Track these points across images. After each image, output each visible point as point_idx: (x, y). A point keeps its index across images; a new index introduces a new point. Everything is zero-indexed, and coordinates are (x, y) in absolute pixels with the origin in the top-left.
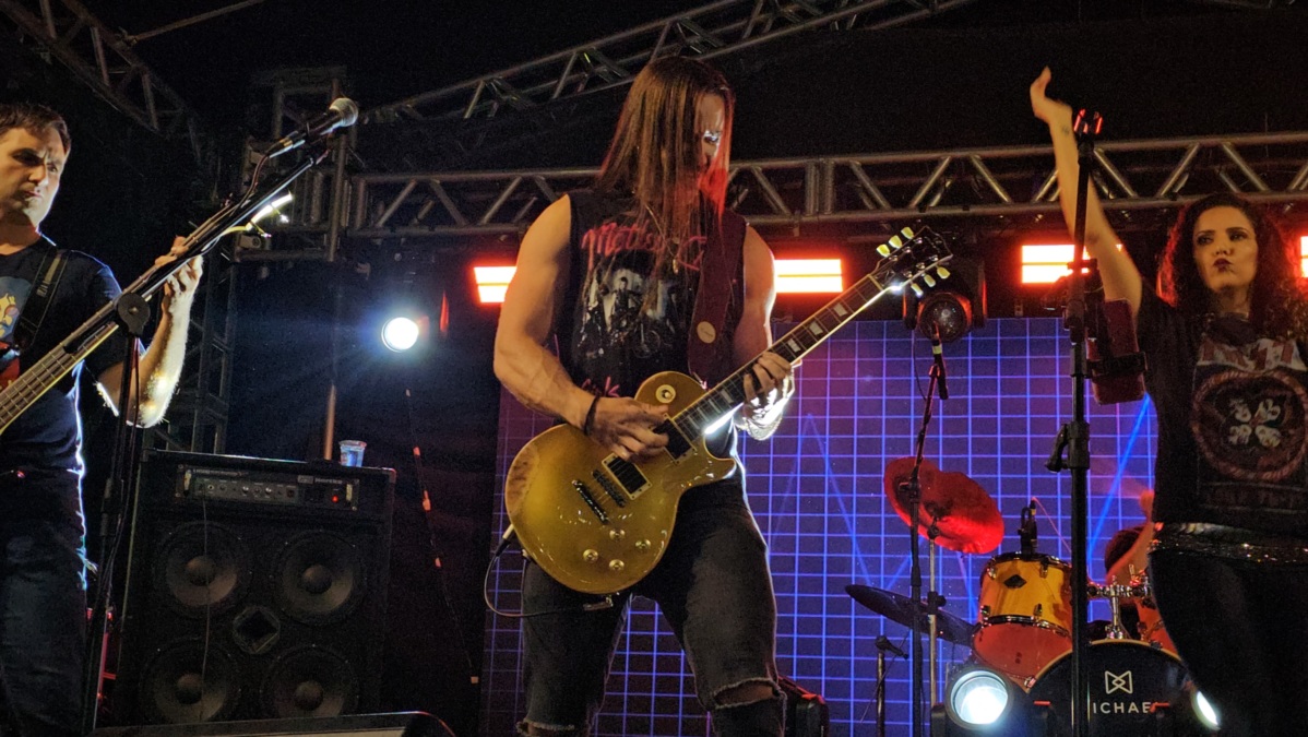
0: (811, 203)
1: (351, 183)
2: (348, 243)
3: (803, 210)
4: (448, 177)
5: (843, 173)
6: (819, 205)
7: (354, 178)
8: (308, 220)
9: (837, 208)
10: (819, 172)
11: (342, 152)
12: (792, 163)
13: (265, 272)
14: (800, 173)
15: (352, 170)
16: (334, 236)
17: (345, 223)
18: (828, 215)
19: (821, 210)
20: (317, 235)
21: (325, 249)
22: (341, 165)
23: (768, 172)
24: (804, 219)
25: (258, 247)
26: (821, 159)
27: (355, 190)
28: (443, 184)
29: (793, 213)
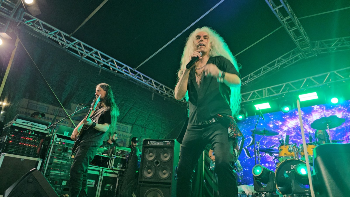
0: (264, 96)
5: (269, 90)
10: (265, 90)
14: (262, 91)
18: (267, 96)
23: (257, 92)
26: (265, 88)
29: (261, 97)
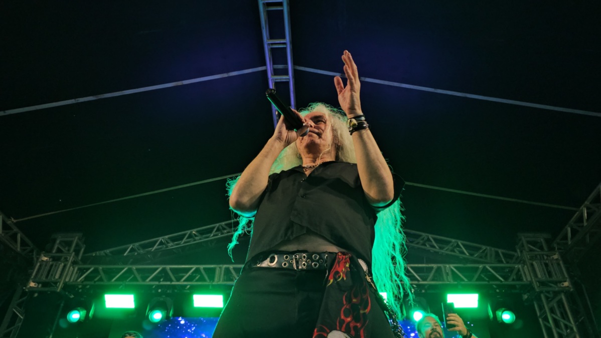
0: (216, 279)
1: (73, 267)
2: (66, 287)
3: (213, 281)
4: (105, 267)
5: (227, 270)
6: (219, 279)
7: (74, 266)
8: (54, 278)
9: (224, 280)
11: (72, 257)
12: (212, 266)
13: (36, 295)
14: (214, 269)
15: (74, 263)
16: (61, 283)
17: (67, 280)
18: (220, 283)
19: (219, 280)
20: (56, 283)
21: (58, 287)
22: (70, 261)
23: (204, 269)
24: (213, 283)
25: (36, 286)
26: (221, 266)
27: (74, 270)
28: (103, 270)
29: (210, 281)
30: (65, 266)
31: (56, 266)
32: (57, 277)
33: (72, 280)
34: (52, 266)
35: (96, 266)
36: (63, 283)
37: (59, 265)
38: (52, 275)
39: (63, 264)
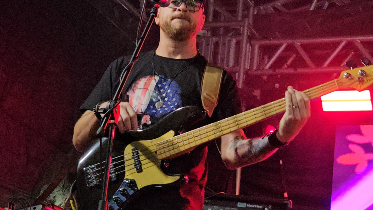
1: (251, 45)
4: (306, 41)
7: (252, 42)
8: (228, 65)
11: (246, 29)
16: (242, 74)
17: (247, 67)
27: (253, 49)
28: (302, 46)
30: (238, 44)
31: (224, 44)
32: (231, 64)
33: (255, 67)
34: (217, 44)
35: (290, 41)
36: (244, 74)
37: (230, 41)
38: (223, 61)
39: (234, 41)
